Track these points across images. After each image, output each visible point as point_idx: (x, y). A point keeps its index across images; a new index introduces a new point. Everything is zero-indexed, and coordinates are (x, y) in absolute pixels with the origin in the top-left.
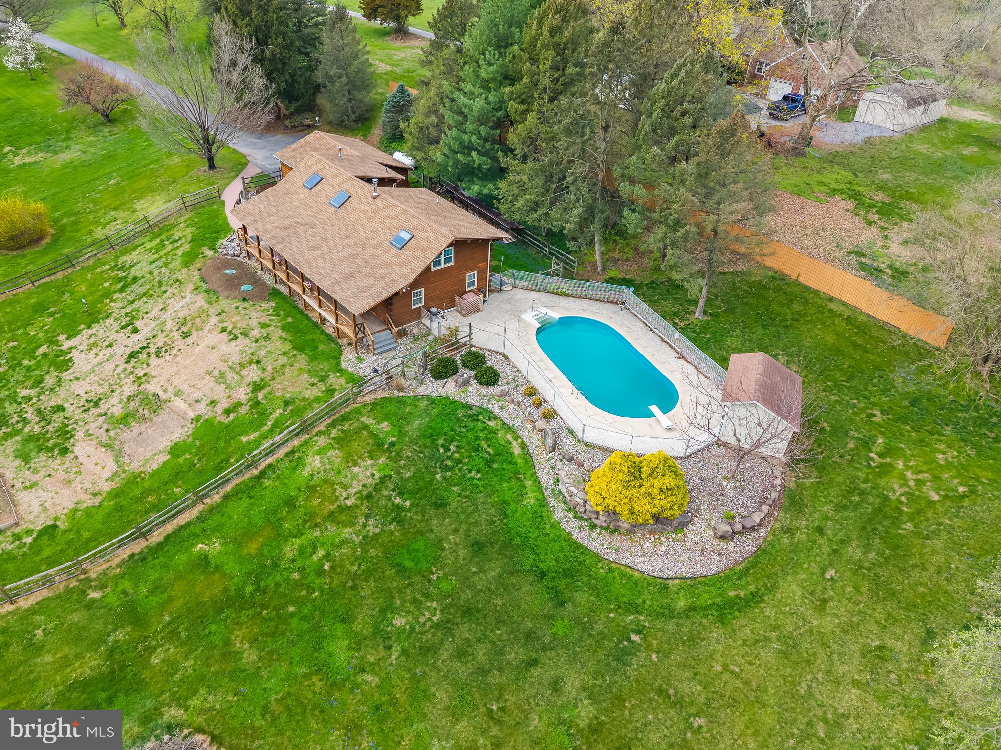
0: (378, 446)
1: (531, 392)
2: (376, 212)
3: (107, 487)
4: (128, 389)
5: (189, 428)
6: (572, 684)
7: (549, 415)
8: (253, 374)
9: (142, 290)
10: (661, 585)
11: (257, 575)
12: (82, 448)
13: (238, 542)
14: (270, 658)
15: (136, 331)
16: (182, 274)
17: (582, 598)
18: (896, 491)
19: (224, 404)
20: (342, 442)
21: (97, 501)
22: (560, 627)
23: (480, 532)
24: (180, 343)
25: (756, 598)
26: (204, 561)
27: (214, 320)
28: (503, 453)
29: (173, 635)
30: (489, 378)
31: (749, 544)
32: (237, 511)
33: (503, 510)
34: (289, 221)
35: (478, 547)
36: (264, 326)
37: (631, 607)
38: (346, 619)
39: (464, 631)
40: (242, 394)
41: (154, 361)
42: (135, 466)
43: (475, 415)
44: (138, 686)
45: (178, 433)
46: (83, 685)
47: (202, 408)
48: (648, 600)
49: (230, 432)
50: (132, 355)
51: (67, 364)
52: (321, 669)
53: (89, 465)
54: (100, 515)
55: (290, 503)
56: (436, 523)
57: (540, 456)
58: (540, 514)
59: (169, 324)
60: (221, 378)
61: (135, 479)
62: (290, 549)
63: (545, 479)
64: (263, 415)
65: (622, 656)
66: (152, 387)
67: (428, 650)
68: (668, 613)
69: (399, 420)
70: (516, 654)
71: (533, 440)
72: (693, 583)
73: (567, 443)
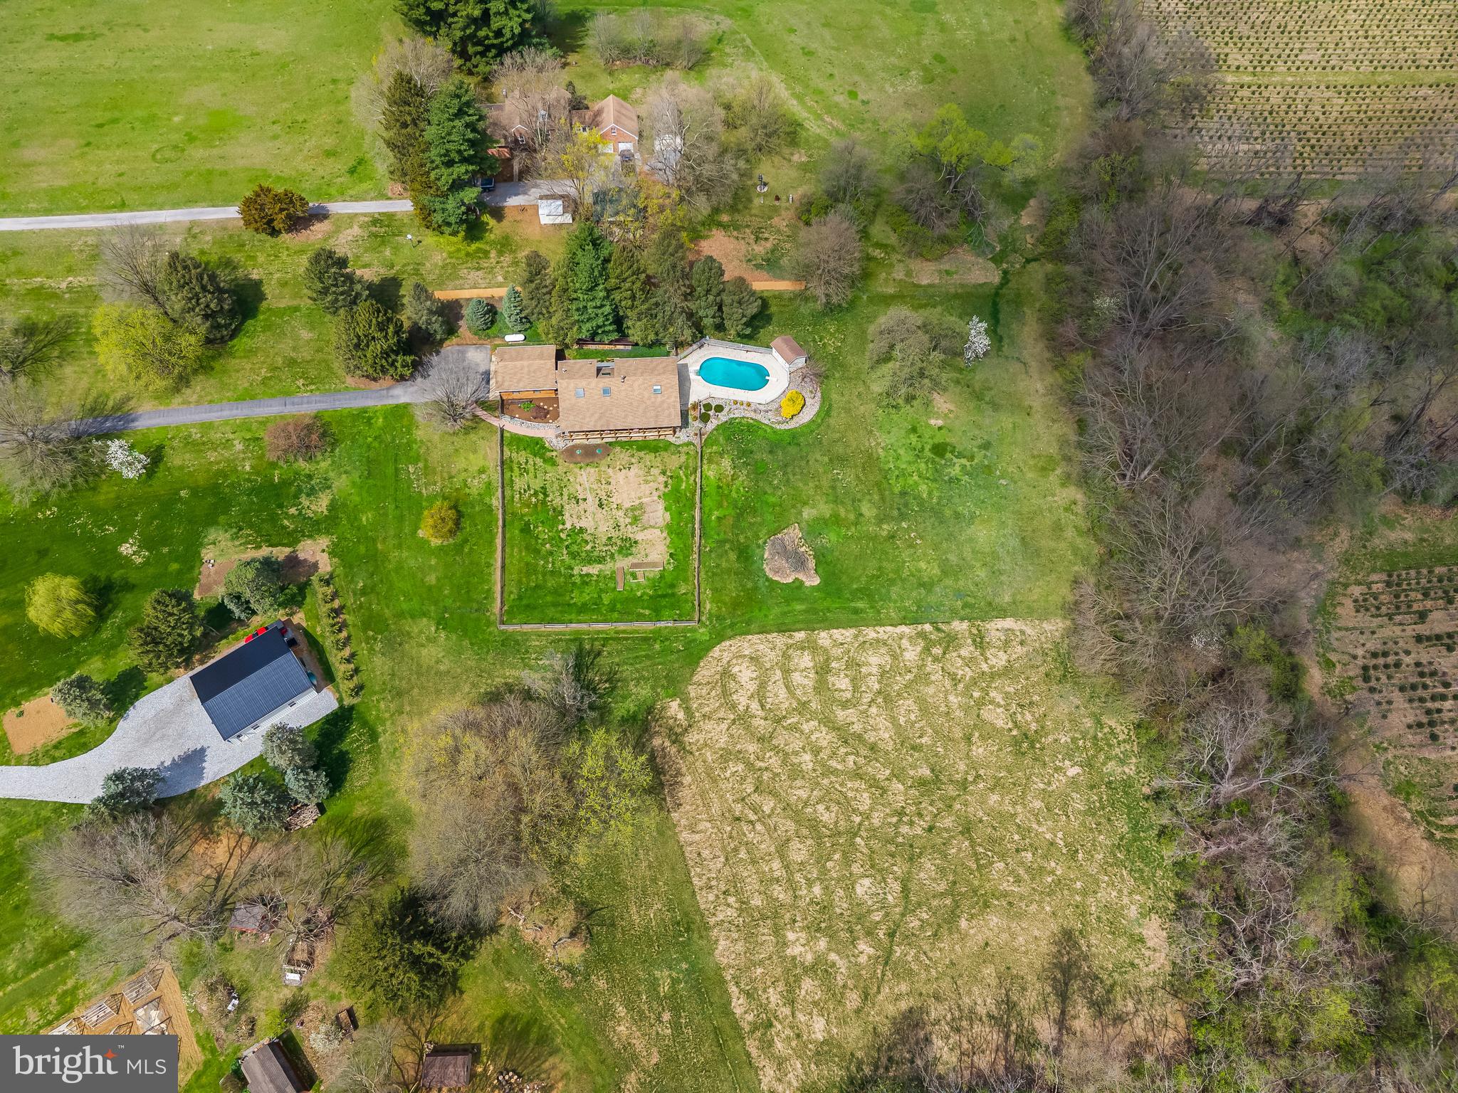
0: (721, 455)
1: (736, 402)
2: (631, 386)
3: (665, 534)
4: (621, 513)
5: (661, 501)
6: (818, 457)
7: (749, 405)
8: (655, 471)
9: (556, 486)
10: (812, 421)
11: (736, 507)
12: (639, 537)
13: (720, 506)
14: (762, 515)
15: (585, 500)
16: (561, 469)
17: (802, 439)
18: (831, 350)
19: (662, 487)
20: (710, 461)
21: (668, 540)
22: (805, 450)
23: (768, 449)
24: (610, 487)
25: (830, 405)
26: (719, 519)
27: (610, 471)
28: (749, 426)
29: (737, 535)
30: (719, 408)
31: (819, 394)
32: (708, 502)
33: (765, 438)
34: (597, 416)
35: (771, 452)
36: (633, 456)
37: (812, 431)
38: (765, 493)
39: (789, 470)
40: (662, 479)
41: (613, 500)
42: (661, 523)
43: (731, 422)
44: (748, 547)
45: (661, 506)
46: (738, 558)
47: (656, 494)
48: (813, 427)
49: (676, 490)
50: (601, 505)
51: (582, 530)
52: (774, 506)
53: (650, 537)
54: (676, 540)
55: (719, 487)
56: (758, 456)
57: (758, 417)
58: (775, 432)
59: (595, 486)
60: (647, 482)
61: (668, 526)
62: (734, 494)
63: (766, 422)
64: (678, 477)
65: (820, 443)
66: (627, 505)
67: (788, 480)
68: (819, 425)
69: (716, 442)
70: (803, 463)
71: (752, 415)
72: (818, 414)
73: (762, 408)
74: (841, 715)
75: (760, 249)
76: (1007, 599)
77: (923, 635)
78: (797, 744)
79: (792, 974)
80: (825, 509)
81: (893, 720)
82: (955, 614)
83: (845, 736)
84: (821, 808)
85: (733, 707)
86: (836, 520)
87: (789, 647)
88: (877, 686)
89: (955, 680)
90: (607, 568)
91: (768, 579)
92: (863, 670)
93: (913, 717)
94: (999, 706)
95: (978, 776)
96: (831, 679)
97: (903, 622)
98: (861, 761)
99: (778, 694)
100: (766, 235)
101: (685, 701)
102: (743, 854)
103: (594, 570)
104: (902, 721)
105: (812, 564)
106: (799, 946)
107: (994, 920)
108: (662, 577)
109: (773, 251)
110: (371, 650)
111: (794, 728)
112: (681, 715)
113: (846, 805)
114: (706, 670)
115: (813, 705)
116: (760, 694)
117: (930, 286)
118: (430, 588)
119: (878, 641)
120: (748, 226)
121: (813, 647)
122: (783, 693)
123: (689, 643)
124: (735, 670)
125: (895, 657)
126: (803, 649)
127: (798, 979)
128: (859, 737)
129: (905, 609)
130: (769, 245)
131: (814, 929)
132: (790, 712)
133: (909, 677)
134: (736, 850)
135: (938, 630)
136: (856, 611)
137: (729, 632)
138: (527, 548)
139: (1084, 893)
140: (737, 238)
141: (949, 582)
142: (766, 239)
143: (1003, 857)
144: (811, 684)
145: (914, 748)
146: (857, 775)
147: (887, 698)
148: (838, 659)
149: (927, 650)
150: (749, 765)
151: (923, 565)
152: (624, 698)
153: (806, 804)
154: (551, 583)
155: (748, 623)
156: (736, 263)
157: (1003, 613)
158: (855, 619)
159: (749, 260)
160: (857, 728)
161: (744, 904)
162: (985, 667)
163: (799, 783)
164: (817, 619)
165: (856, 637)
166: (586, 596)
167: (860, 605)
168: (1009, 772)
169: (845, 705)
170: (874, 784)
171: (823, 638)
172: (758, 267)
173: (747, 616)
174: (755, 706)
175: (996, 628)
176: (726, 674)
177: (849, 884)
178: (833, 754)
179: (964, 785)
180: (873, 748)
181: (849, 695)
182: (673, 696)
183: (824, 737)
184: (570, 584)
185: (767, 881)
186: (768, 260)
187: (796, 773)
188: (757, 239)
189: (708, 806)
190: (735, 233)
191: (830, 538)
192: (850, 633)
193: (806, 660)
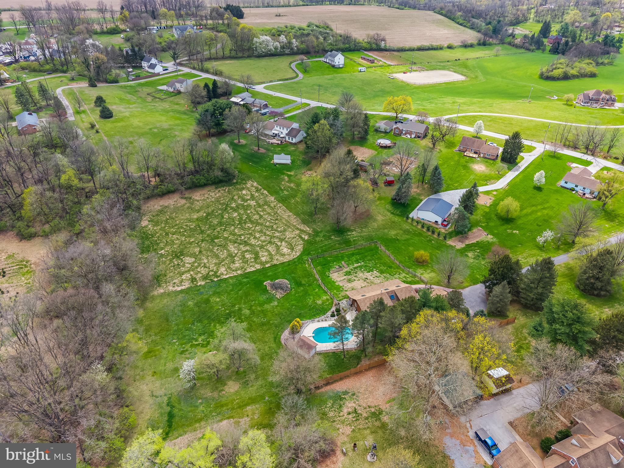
74: (248, 248)
75: (349, 405)
76: (179, 297)
77: (217, 277)
78: (263, 238)
79: (253, 197)
80: (267, 307)
81: (228, 251)
82: (204, 287)
83: (246, 243)
84: (251, 226)
85: (286, 242)
86: (261, 305)
87: (272, 261)
88: (235, 258)
89: (205, 267)
90: (351, 267)
91: (286, 279)
92: (241, 261)
93: (221, 253)
94: (187, 263)
95: (197, 244)
96: (253, 256)
97: (226, 279)
98: (239, 238)
99: (272, 249)
100: (350, 416)
101: (303, 239)
102: (273, 214)
103: (356, 265)
104: (225, 251)
105: (269, 288)
106: (253, 203)
107: (195, 217)
108: (329, 270)
109: (341, 406)
110: (413, 229)
111: (264, 241)
112: (303, 236)
113: (243, 229)
114: (299, 248)
115: (258, 248)
116: (278, 248)
117: (221, 421)
118: (409, 246)
119: (236, 271)
120: (367, 418)
121: (262, 263)
122: (270, 249)
123: (309, 254)
124: (290, 250)
125: (229, 268)
126: (265, 262)
127: (251, 198)
128: (240, 244)
129: (225, 283)
130: (345, 410)
131: (249, 206)
132: (266, 245)
133: (223, 264)
134: (275, 214)
135: (211, 280)
136: (247, 278)
137: (296, 260)
138: (385, 263)
139: (165, 227)
140: (369, 407)
141: (206, 297)
142: (349, 414)
143: (191, 229)
144: (260, 253)
145: (221, 245)
146: (240, 236)
147: (231, 256)
148: (252, 262)
149: (216, 272)
150: (276, 230)
151: (218, 300)
152: (324, 236)
153: (256, 226)
154: (369, 258)
155: (289, 265)
156: (362, 390)
157: (182, 291)
158: (246, 275)
159: (354, 395)
160: (241, 246)
161: (269, 206)
162: (192, 273)
163: (259, 230)
164: (263, 272)
165: (245, 270)
166: (354, 258)
167: (245, 280)
168: (186, 247)
169: (246, 251)
170: (234, 235)
171: (258, 267)
172: (346, 393)
173: (290, 266)
174: (279, 244)
175: (186, 285)
176: (292, 249)
177: (239, 214)
178: (249, 238)
179: (203, 241)
180: (236, 242)
181: (246, 254)
182: (308, 240)
183: (253, 241)
184: (363, 259)
185: (264, 210)
186: (341, 399)
187: (261, 232)
188: (355, 411)
189: (286, 220)
190: (373, 410)
191: (263, 298)
192: (248, 270)
193: (263, 259)
